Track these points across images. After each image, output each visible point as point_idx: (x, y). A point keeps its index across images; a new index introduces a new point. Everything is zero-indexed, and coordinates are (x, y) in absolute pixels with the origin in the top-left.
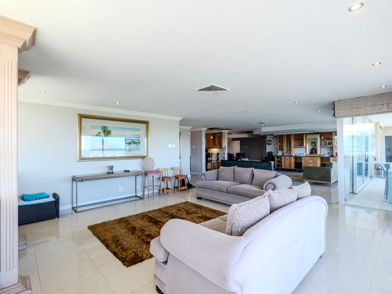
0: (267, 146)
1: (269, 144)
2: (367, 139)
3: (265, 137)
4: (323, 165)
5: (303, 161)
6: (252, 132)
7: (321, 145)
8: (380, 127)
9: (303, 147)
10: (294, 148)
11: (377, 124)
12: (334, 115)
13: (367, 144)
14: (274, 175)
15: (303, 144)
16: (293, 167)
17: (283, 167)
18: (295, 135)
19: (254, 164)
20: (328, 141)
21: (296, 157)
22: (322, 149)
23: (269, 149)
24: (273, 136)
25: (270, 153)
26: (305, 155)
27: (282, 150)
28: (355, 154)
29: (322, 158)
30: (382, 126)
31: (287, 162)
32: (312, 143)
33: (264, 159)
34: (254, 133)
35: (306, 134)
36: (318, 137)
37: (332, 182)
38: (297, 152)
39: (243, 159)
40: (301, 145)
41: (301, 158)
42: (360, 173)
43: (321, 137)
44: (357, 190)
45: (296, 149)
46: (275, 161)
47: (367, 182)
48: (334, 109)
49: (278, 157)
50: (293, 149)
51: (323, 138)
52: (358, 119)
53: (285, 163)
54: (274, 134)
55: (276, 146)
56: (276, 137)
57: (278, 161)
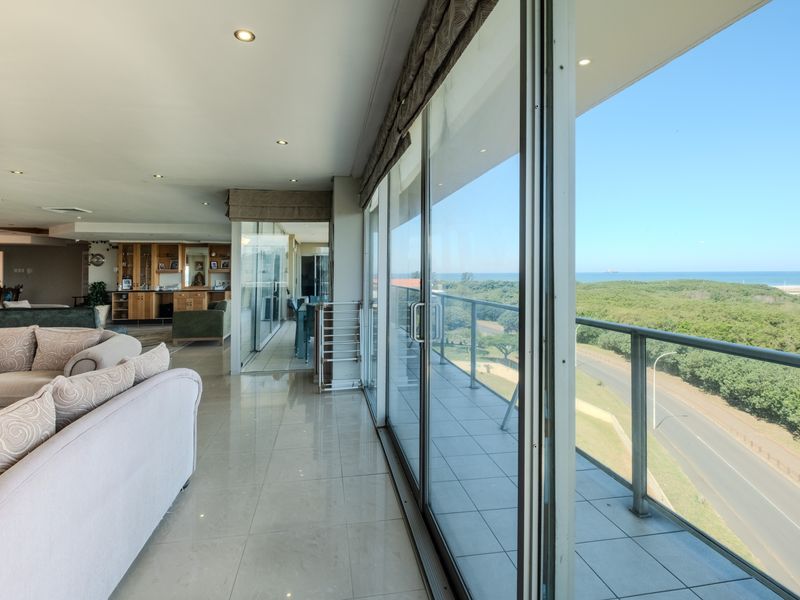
0: (91, 268)
1: (98, 264)
2: (278, 259)
3: (84, 245)
4: (211, 306)
5: (175, 301)
6: (46, 231)
7: (211, 267)
8: (296, 242)
9: (177, 272)
10: (158, 273)
11: (291, 237)
12: (228, 214)
13: (277, 268)
14: (98, 338)
15: (177, 265)
16: (154, 315)
17: (131, 317)
18: (160, 246)
19: (44, 315)
20: (223, 262)
21: (161, 294)
22: (212, 275)
23: (95, 275)
24: (107, 246)
25: (99, 287)
26: (180, 288)
27: (131, 278)
28: (260, 284)
29: (212, 294)
30: (299, 241)
31: (141, 304)
32: (197, 263)
33: (82, 300)
34: (51, 234)
35: (184, 246)
36: (206, 251)
37: (224, 338)
38: (163, 281)
39: (11, 305)
40: (173, 268)
41: (170, 294)
42: (267, 317)
43: (210, 253)
44: (261, 345)
45: (162, 276)
46: (110, 303)
47: (277, 328)
48: (227, 203)
49: (119, 295)
50: (155, 276)
51: (213, 255)
52: (265, 225)
53: (135, 307)
54: (111, 241)
55: (116, 269)
56: (116, 247)
57: (120, 305)
